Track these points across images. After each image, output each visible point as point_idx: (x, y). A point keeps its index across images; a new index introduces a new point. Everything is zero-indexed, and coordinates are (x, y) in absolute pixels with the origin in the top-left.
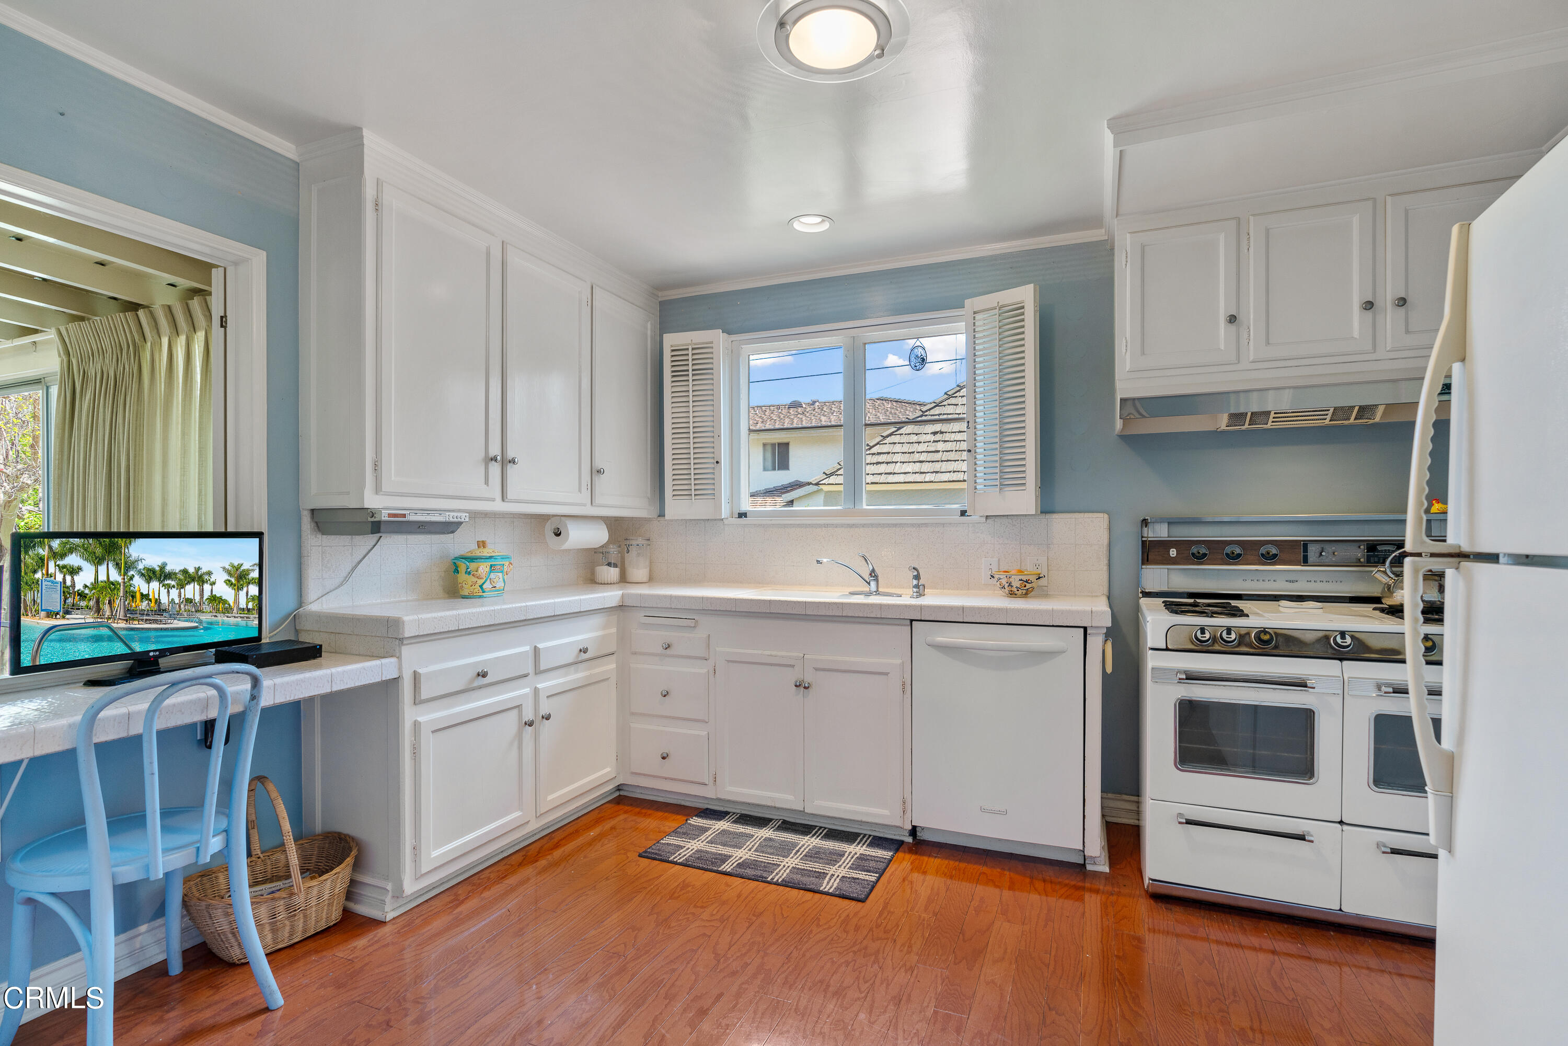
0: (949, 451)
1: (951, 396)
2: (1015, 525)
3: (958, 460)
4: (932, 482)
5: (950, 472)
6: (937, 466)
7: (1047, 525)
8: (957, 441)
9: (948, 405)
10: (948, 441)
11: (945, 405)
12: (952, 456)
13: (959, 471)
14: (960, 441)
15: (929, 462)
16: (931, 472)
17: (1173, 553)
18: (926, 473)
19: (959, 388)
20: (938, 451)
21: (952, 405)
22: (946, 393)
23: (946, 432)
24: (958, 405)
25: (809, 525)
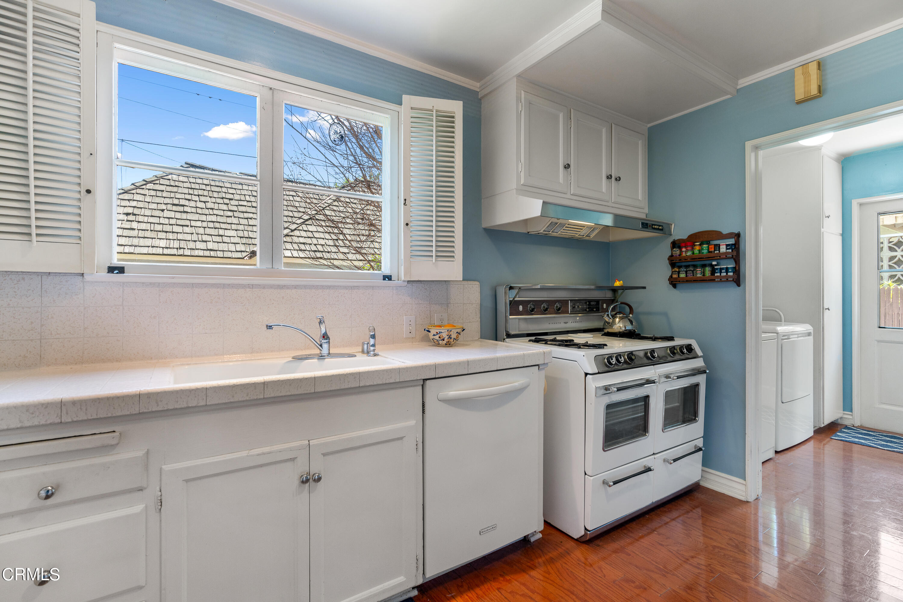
0: (145, 230)
1: (138, 188)
2: (426, 289)
3: (155, 238)
4: (132, 253)
5: (149, 247)
6: (135, 241)
7: (447, 289)
8: (151, 223)
9: (137, 193)
10: (142, 222)
11: (133, 194)
12: (148, 234)
13: (157, 247)
14: (154, 223)
15: (126, 237)
16: (130, 246)
17: (521, 308)
18: (124, 246)
19: (145, 183)
20: (134, 229)
21: (140, 194)
22: (133, 184)
23: (139, 215)
24: (146, 195)
25: (229, 285)
